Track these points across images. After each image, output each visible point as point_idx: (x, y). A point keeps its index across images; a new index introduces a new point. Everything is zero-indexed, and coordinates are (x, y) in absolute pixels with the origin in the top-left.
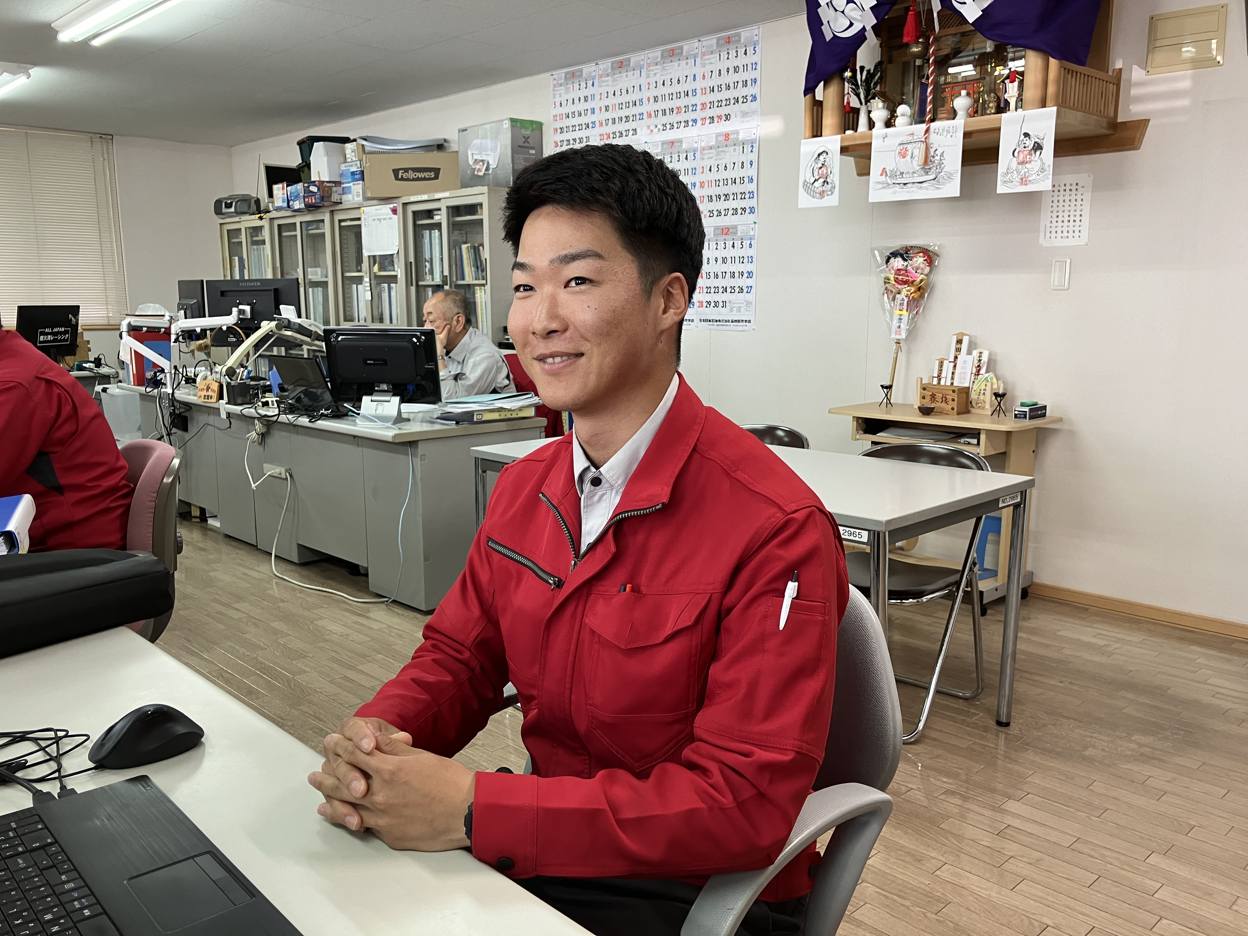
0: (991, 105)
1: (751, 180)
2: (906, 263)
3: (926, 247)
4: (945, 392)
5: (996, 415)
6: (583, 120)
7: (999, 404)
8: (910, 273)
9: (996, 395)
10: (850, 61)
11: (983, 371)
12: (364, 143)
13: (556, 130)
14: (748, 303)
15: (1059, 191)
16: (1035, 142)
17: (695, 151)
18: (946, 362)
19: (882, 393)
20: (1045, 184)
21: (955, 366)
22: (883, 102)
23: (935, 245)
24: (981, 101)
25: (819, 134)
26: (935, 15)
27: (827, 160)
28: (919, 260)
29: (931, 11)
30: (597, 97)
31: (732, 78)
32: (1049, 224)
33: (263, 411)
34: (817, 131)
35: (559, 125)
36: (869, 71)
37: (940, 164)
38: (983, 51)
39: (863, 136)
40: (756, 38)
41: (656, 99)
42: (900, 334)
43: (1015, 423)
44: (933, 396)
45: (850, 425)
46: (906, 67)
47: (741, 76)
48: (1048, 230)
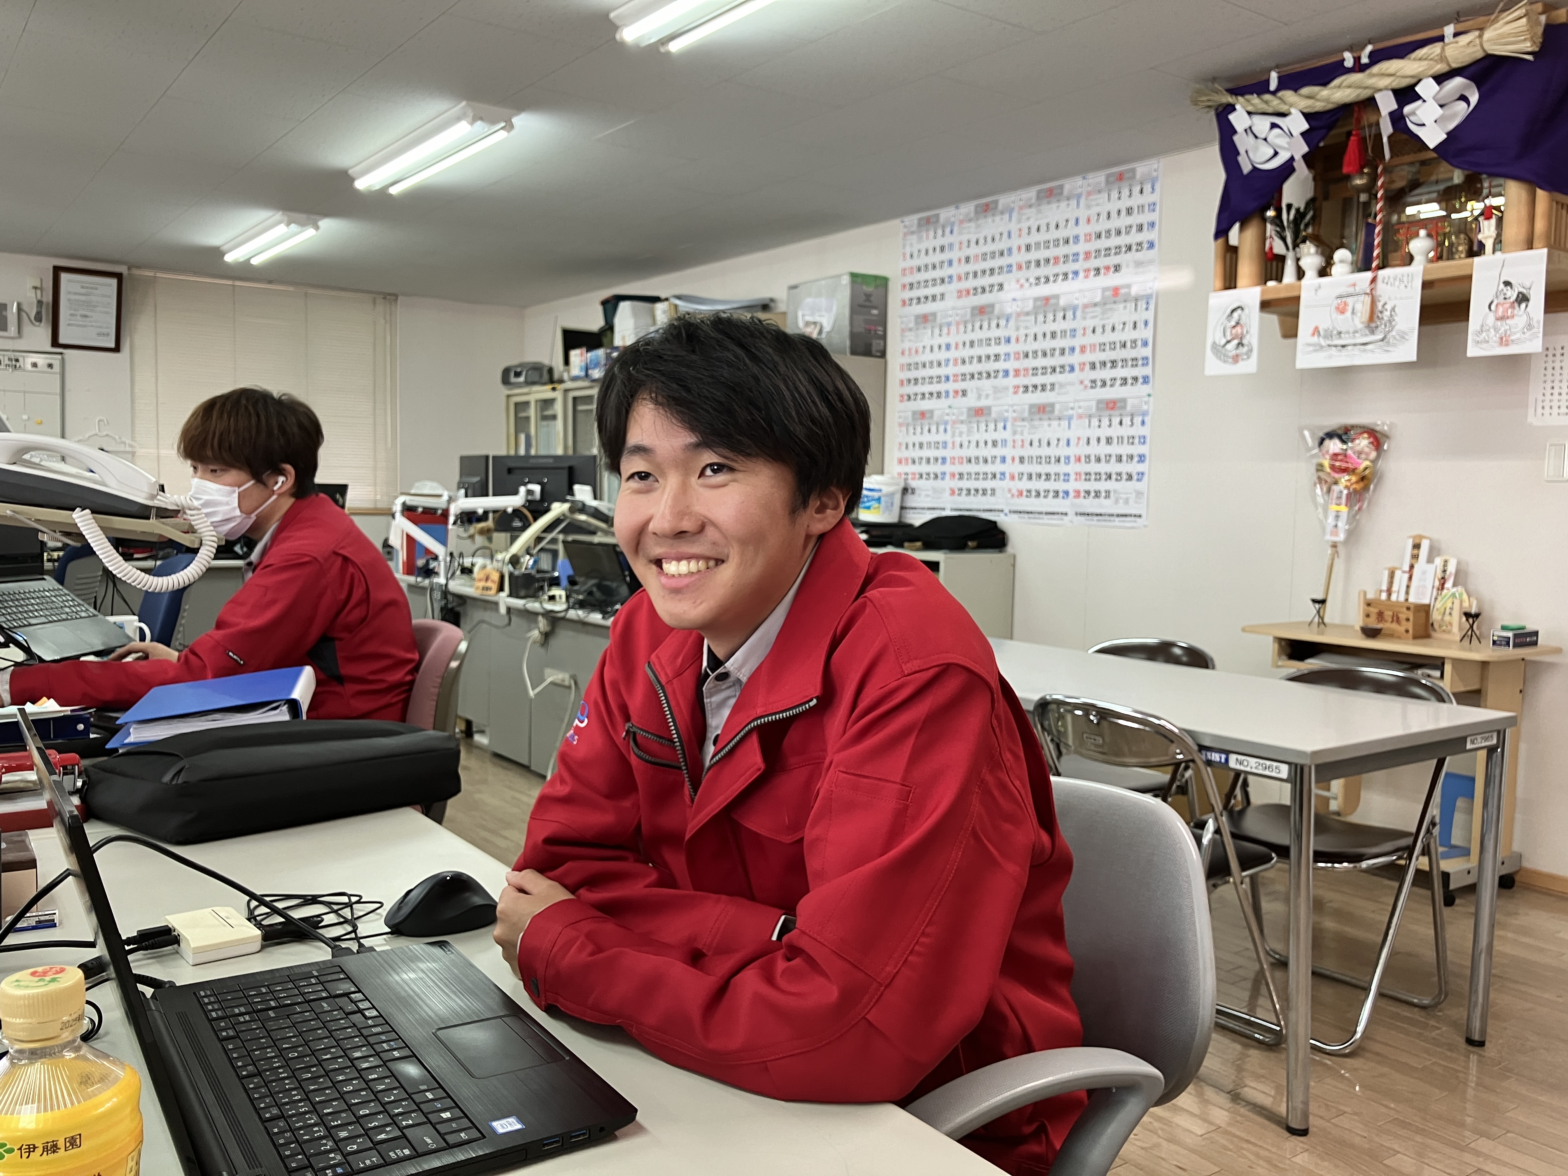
0: (1460, 248)
1: (1145, 344)
2: (1345, 447)
3: (1372, 427)
4: (1397, 609)
5: (1466, 641)
6: (938, 274)
7: (1472, 627)
8: (1351, 457)
9: (1468, 615)
10: (1273, 197)
11: (1449, 584)
12: (678, 302)
13: (904, 286)
14: (1139, 494)
15: (1554, 355)
16: (1519, 293)
17: (1075, 309)
18: (1398, 574)
19: (1313, 609)
20: (1533, 345)
21: (1410, 578)
22: (1317, 246)
23: (1383, 424)
24: (1447, 244)
25: (1233, 285)
26: (1385, 140)
27: (1243, 317)
28: (1363, 443)
29: (1379, 136)
30: (956, 247)
31: (1123, 221)
32: (1541, 398)
33: (549, 606)
34: (1230, 282)
35: (908, 280)
36: (1298, 210)
37: (1390, 321)
38: (1449, 184)
39: (1290, 286)
40: (1155, 174)
41: (1028, 248)
42: (1337, 535)
43: (1493, 651)
44: (1380, 615)
45: (1270, 648)
46: (1347, 204)
47: (1135, 219)
48: (1540, 405)
